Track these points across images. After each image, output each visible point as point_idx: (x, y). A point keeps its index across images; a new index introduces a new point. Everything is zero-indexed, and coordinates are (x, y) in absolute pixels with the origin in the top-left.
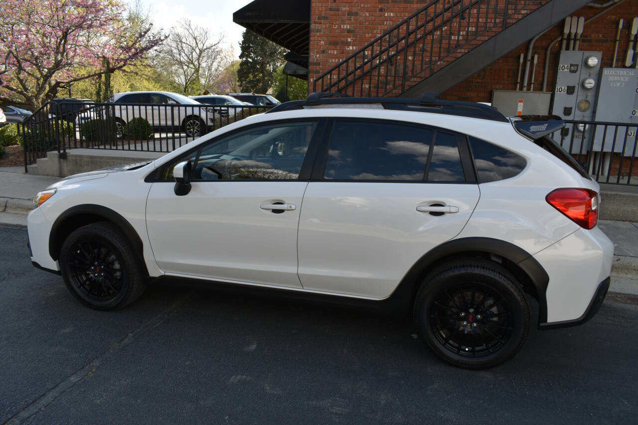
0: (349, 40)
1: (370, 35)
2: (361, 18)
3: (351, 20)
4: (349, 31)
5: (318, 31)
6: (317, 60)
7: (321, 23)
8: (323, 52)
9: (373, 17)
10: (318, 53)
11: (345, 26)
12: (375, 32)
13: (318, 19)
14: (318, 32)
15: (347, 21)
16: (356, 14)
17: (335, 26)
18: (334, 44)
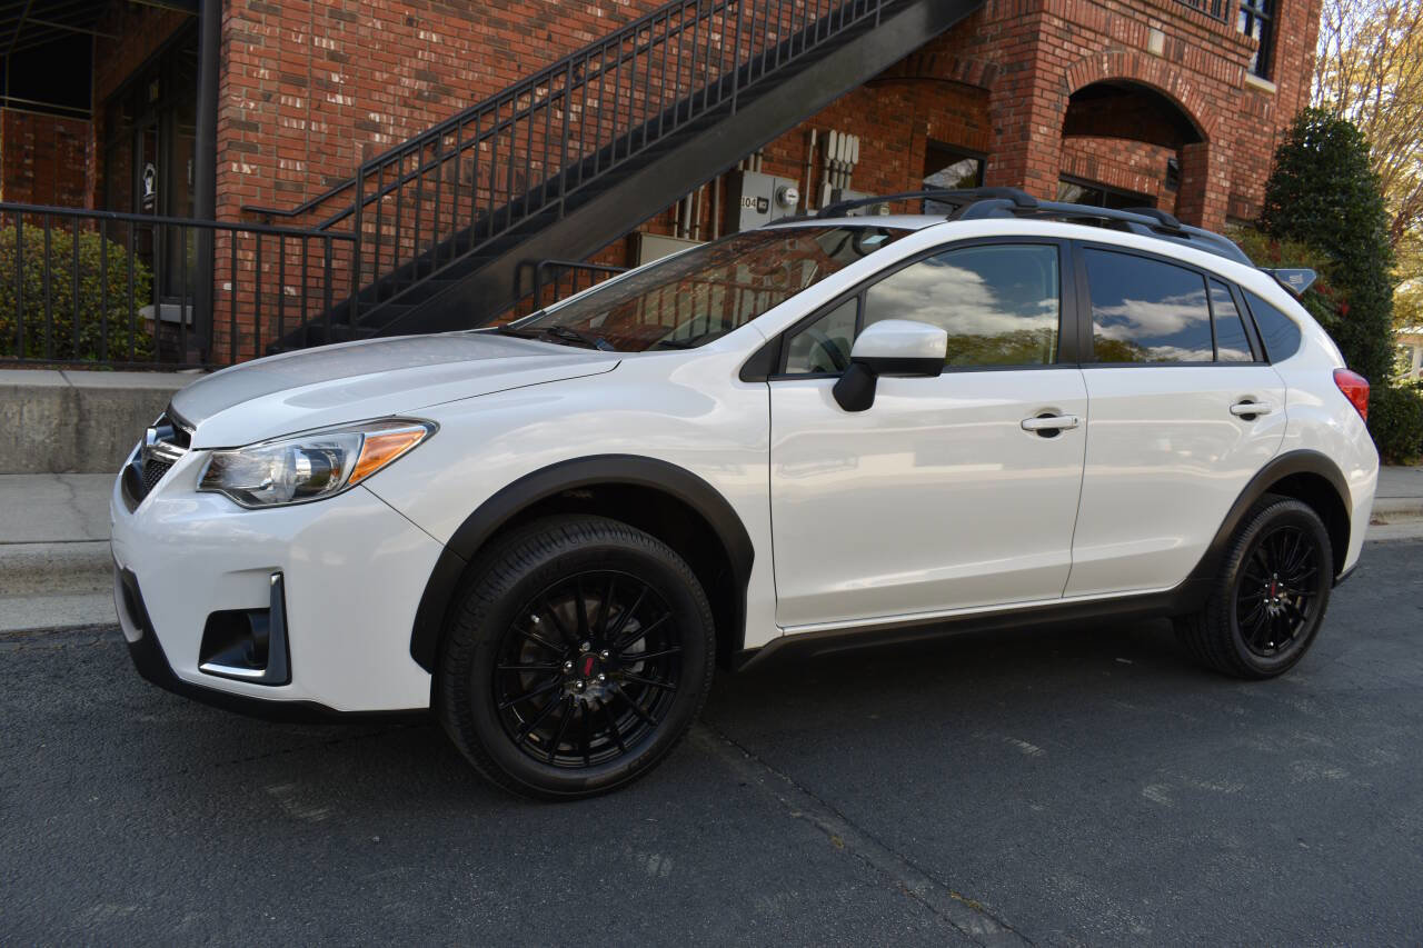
0: (336, 78)
1: (385, 76)
2: (363, 32)
3: (339, 29)
4: (333, 56)
5: (251, 39)
6: (249, 115)
7: (260, 22)
8: (267, 97)
9: (392, 35)
10: (251, 97)
11: (324, 41)
12: (396, 70)
13: (250, 8)
14: (251, 42)
15: (329, 31)
16: (352, 18)
17: (297, 38)
18: (295, 82)
